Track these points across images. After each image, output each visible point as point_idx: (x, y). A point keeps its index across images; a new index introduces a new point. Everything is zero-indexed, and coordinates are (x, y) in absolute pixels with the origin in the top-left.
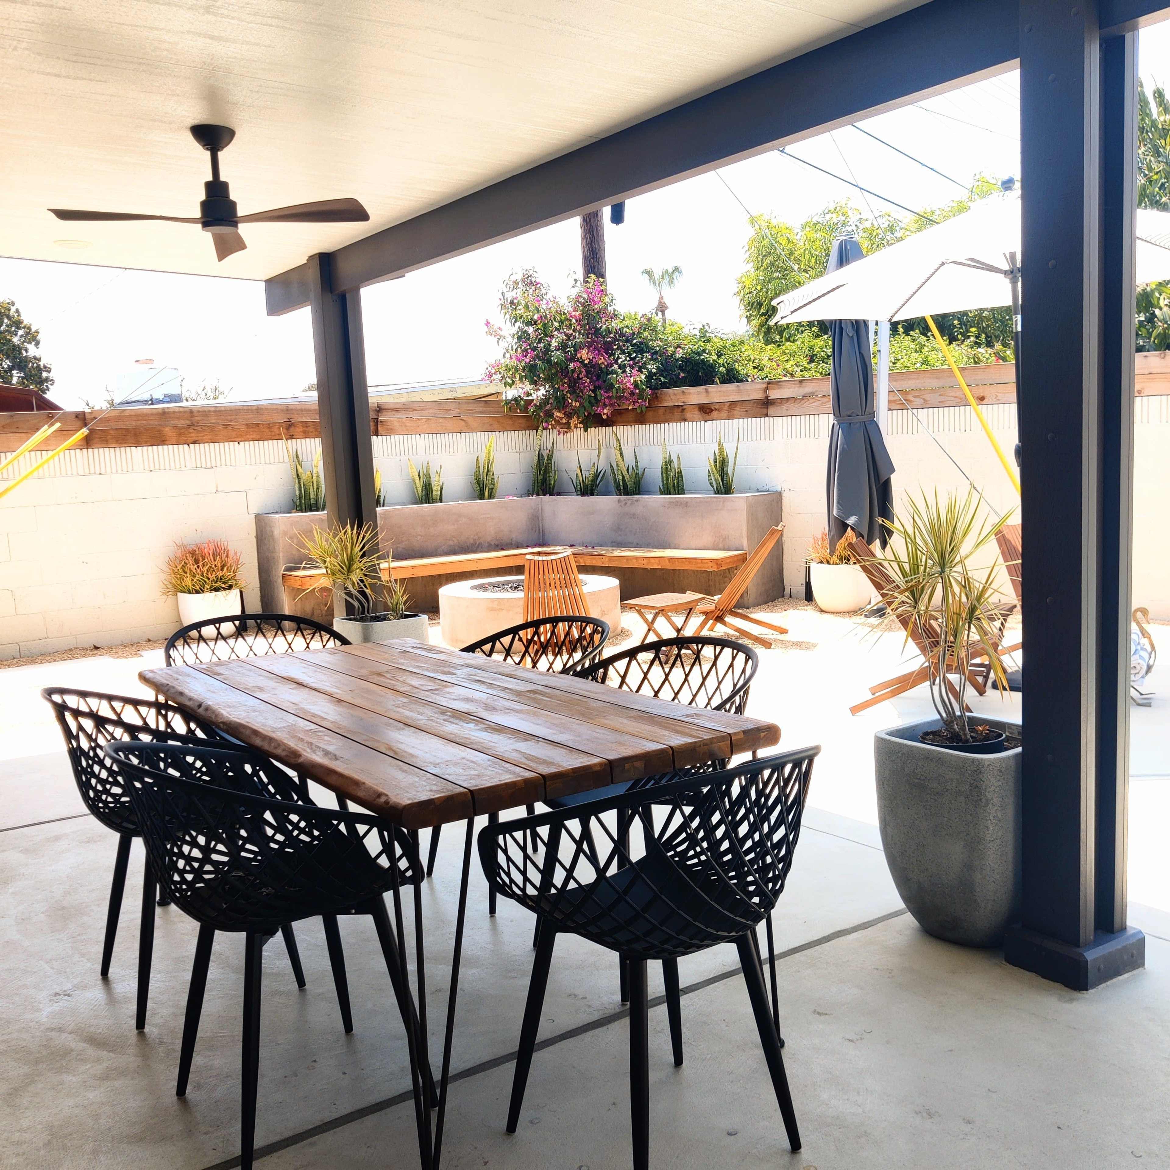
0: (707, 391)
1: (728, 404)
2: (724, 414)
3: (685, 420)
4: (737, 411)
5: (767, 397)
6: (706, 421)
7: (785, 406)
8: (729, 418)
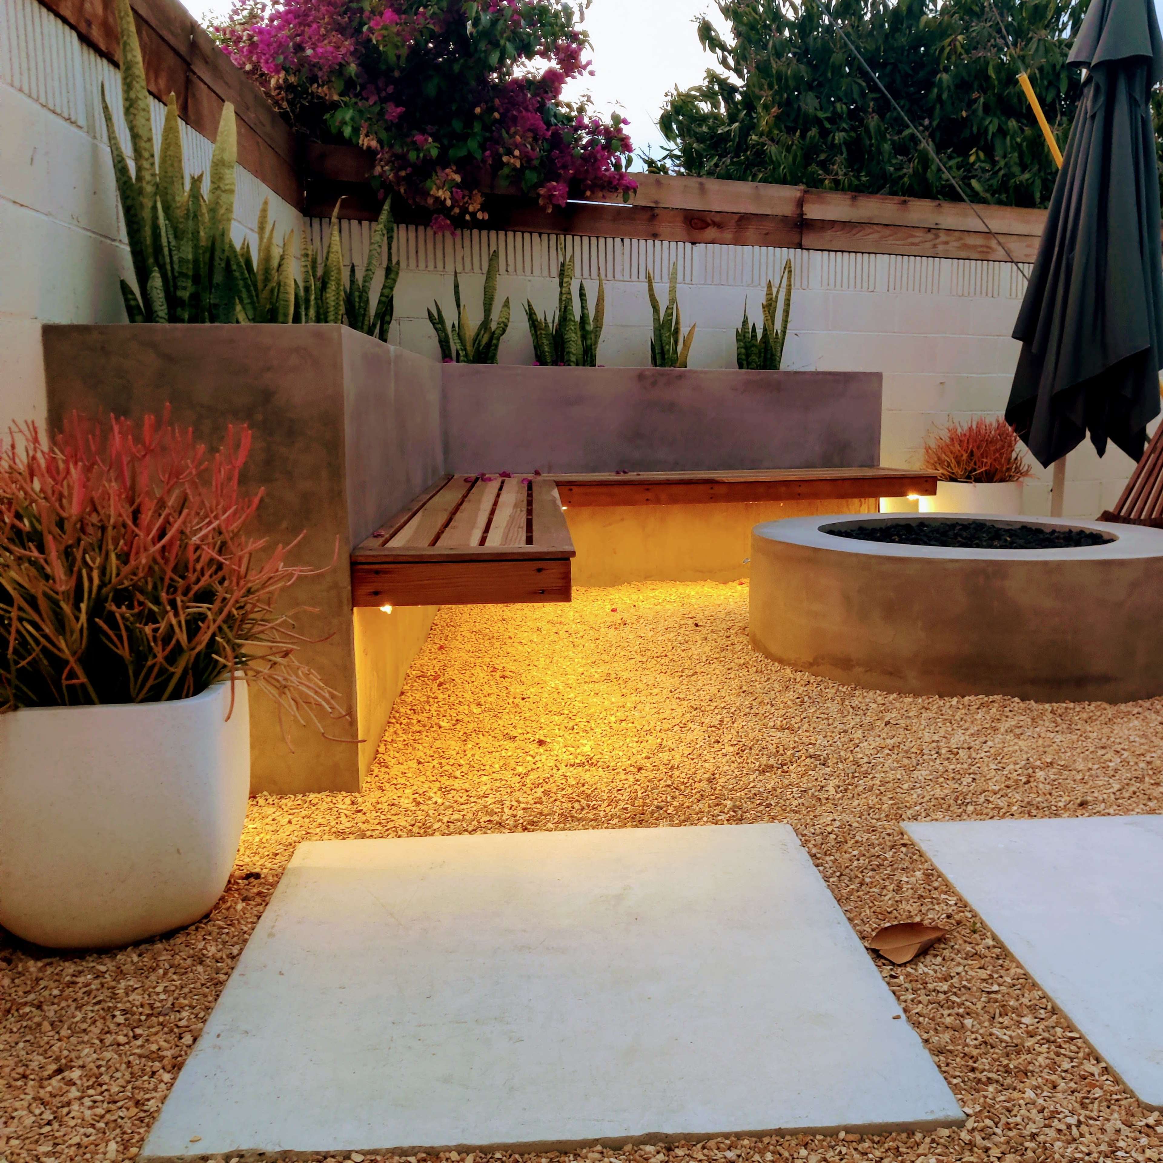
0: (702, 187)
1: (737, 217)
2: (728, 235)
3: (655, 236)
4: (751, 233)
5: (802, 214)
6: (693, 243)
7: (829, 234)
8: (738, 241)
